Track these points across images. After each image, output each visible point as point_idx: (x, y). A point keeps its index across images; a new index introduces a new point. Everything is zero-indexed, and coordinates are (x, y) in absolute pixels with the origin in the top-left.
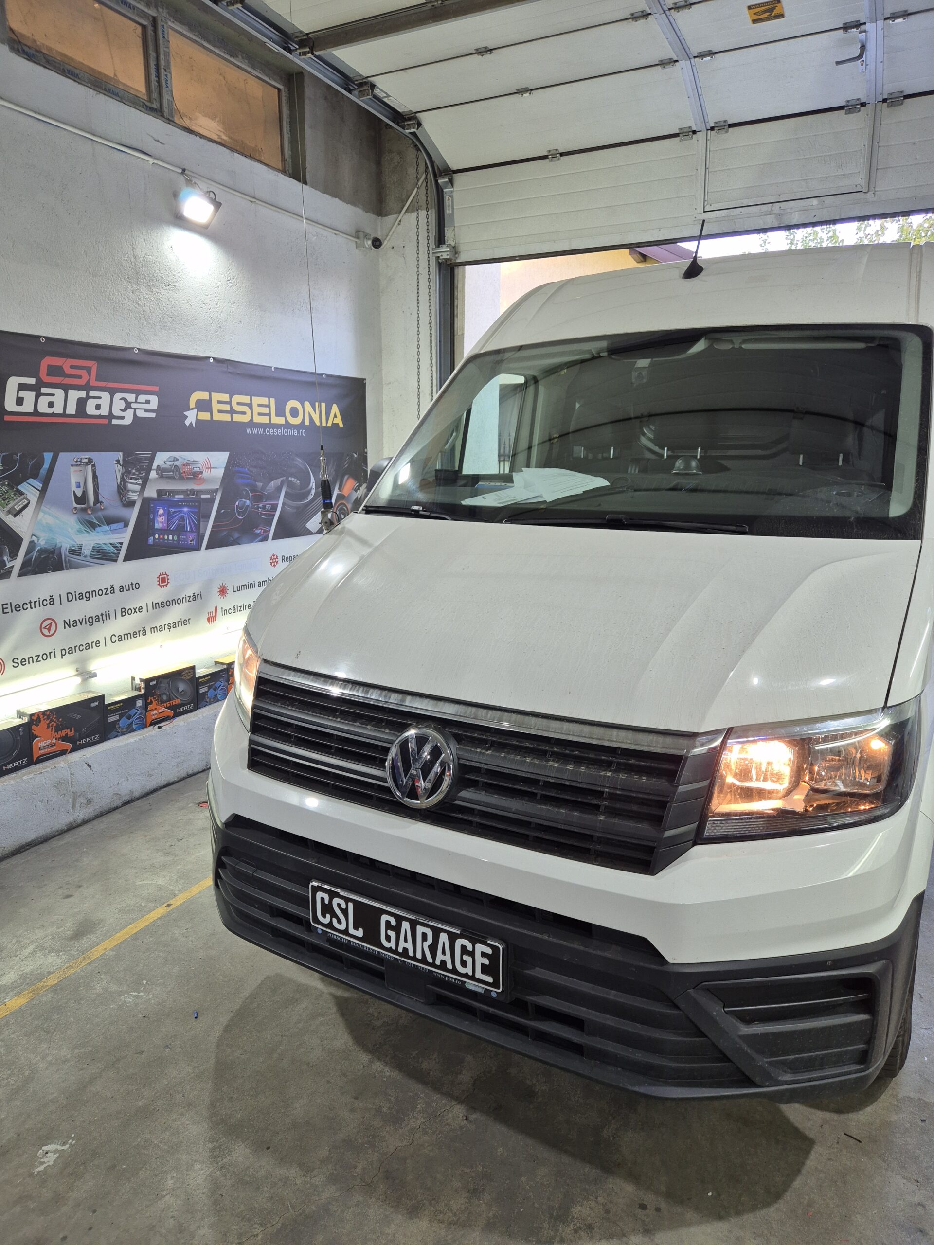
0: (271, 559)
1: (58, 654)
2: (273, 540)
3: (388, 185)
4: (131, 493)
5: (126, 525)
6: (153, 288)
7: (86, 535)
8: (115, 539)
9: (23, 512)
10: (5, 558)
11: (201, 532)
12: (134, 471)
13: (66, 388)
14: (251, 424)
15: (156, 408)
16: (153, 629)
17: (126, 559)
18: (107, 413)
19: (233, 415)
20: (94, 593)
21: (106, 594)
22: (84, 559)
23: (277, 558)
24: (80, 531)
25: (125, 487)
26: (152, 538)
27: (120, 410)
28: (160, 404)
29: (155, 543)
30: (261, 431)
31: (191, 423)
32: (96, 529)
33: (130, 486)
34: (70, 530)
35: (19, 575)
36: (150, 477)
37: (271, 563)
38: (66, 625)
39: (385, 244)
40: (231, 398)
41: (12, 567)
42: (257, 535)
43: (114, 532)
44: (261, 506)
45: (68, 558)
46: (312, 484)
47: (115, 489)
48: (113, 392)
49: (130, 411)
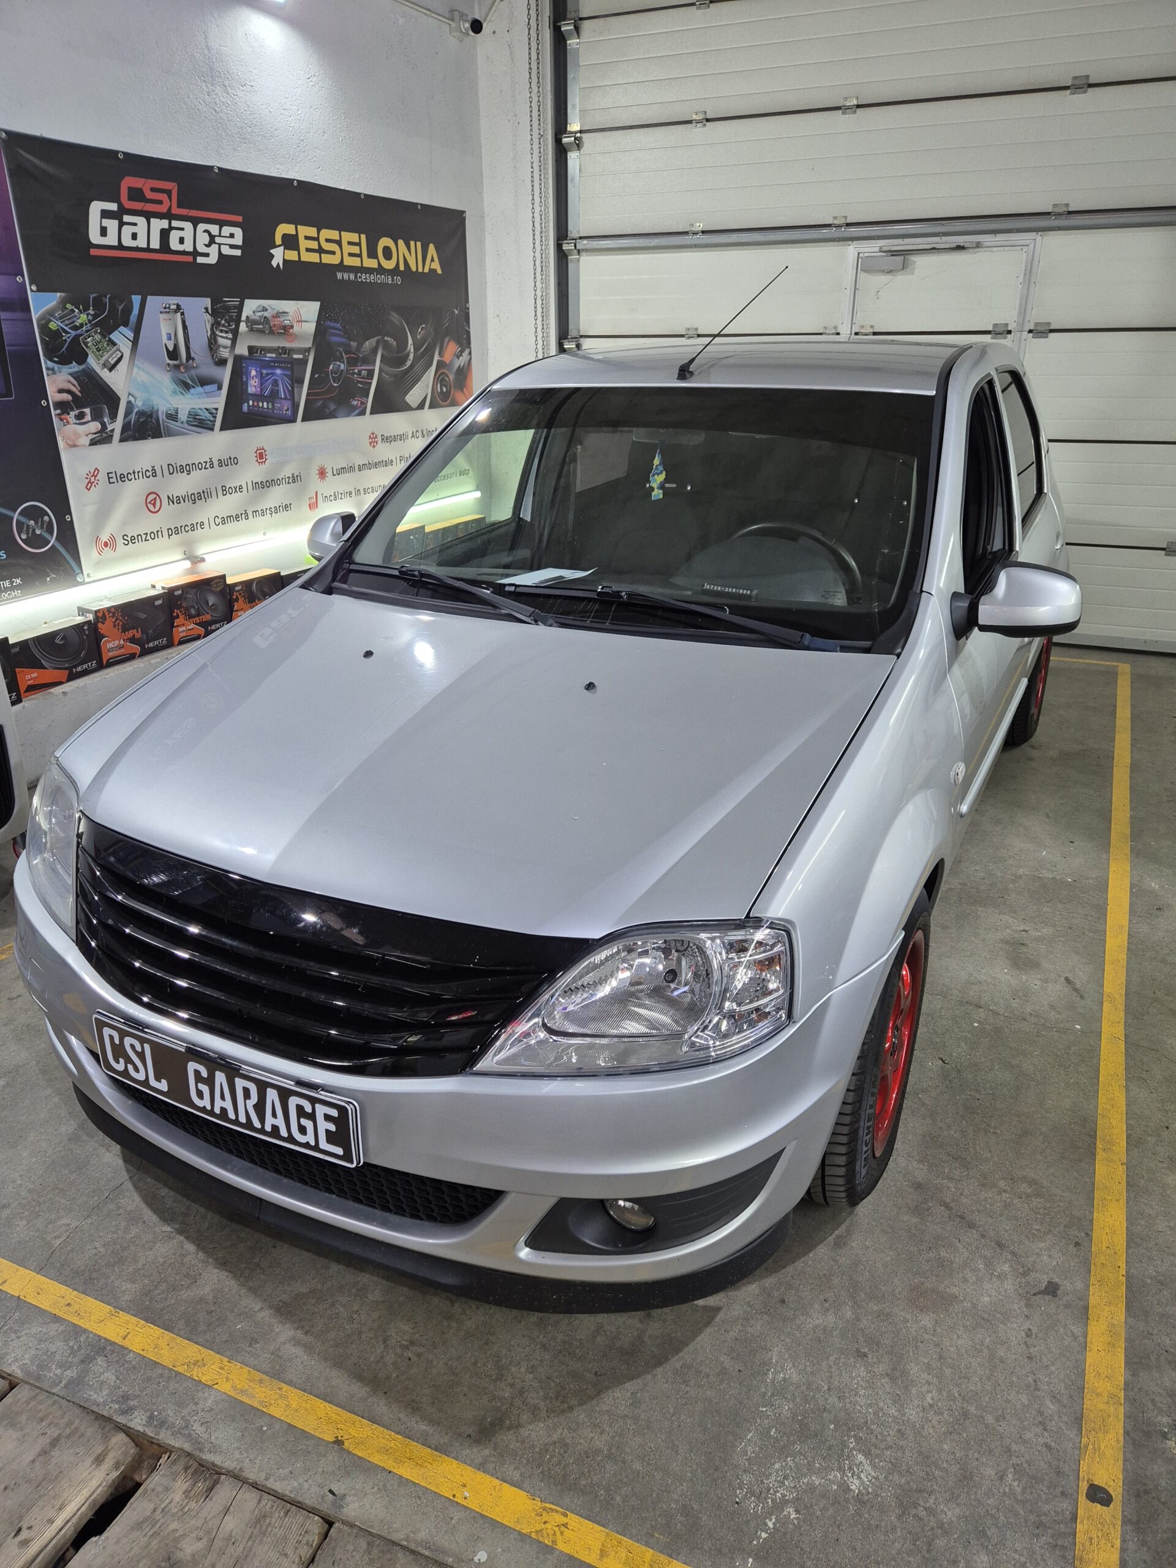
0: (370, 437)
1: (165, 534)
2: (372, 413)
4: (222, 349)
5: (220, 388)
7: (182, 397)
8: (211, 403)
9: (118, 366)
10: (106, 420)
11: (296, 400)
12: (223, 322)
13: (148, 216)
14: (341, 267)
15: (240, 243)
16: (255, 512)
17: (222, 429)
18: (191, 250)
19: (322, 255)
20: (194, 466)
21: (205, 468)
22: (180, 425)
23: (376, 437)
24: (174, 392)
25: (216, 341)
26: (246, 404)
27: (205, 245)
28: (245, 240)
29: (250, 413)
30: (352, 277)
32: (191, 390)
33: (221, 341)
34: (165, 390)
35: (121, 441)
36: (240, 331)
37: (370, 443)
38: (170, 502)
39: (486, 27)
41: (113, 431)
42: (354, 408)
43: (208, 394)
44: (356, 371)
45: (165, 424)
46: (410, 347)
47: (206, 344)
48: (195, 222)
49: (215, 247)
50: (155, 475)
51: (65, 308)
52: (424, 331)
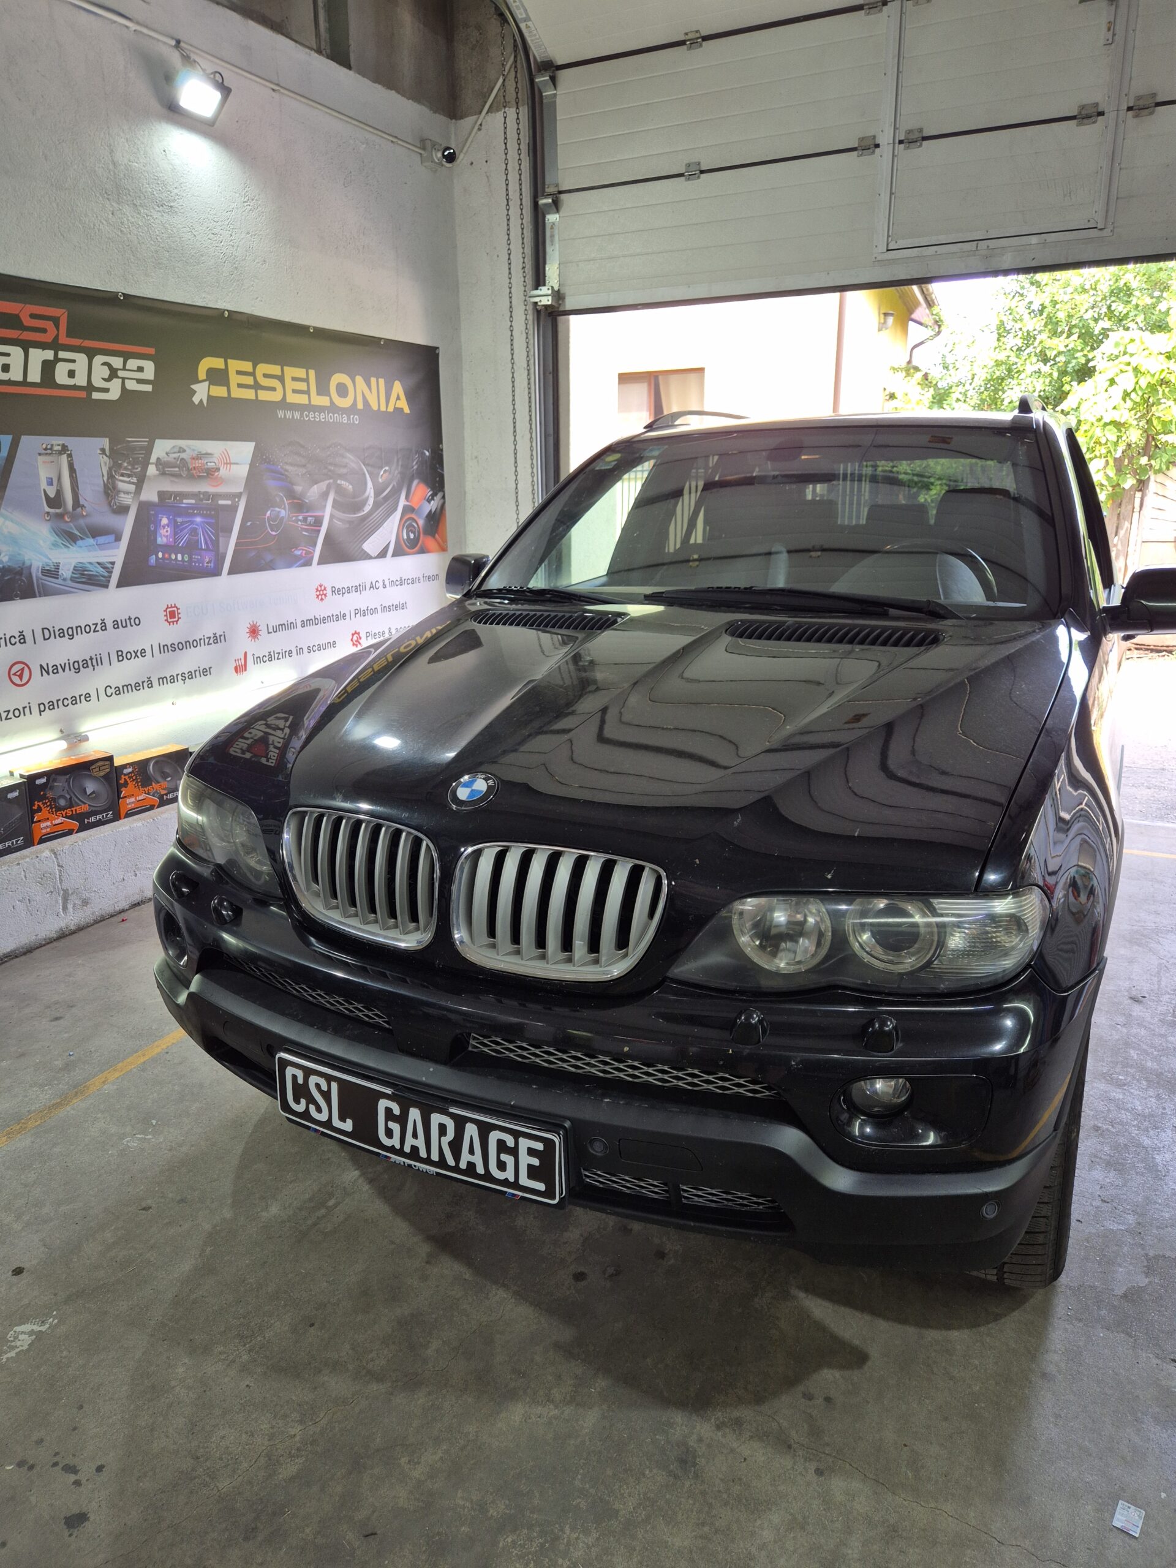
0: (317, 590)
1: (35, 710)
2: (318, 564)
3: (463, 75)
4: (122, 495)
5: (118, 538)
6: (140, 208)
7: (66, 550)
8: (104, 556)
11: (221, 550)
12: (125, 464)
13: (26, 346)
14: (283, 404)
15: (151, 377)
16: (162, 680)
17: (121, 584)
18: (85, 384)
19: (259, 391)
20: (79, 629)
21: (94, 631)
22: (62, 583)
23: (325, 589)
24: (55, 545)
25: (115, 487)
26: (154, 557)
27: (104, 379)
28: (157, 374)
29: (159, 564)
30: (297, 415)
31: (201, 401)
32: (78, 542)
33: (121, 486)
34: (41, 542)
36: (148, 474)
37: (318, 596)
38: (43, 671)
39: (461, 158)
40: (254, 367)
42: (297, 558)
43: (101, 547)
44: (301, 518)
45: (40, 581)
46: (370, 491)
47: (101, 489)
48: (91, 354)
49: (117, 382)
50: (23, 639)
52: (387, 474)
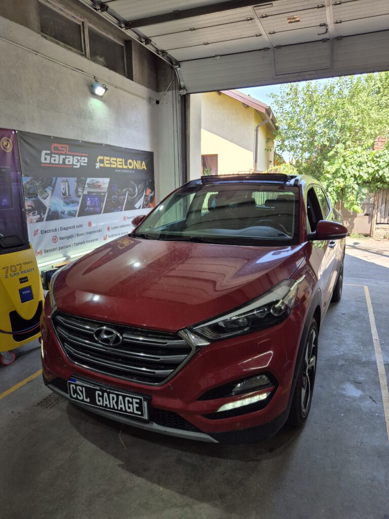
1: (58, 249)
2: (124, 211)
4: (79, 193)
5: (78, 204)
6: (85, 119)
7: (66, 207)
8: (75, 208)
9: (47, 198)
10: (42, 214)
11: (102, 207)
12: (80, 184)
14: (117, 168)
16: (87, 242)
17: (79, 216)
18: (72, 164)
19: (111, 165)
20: (69, 228)
21: (72, 228)
22: (65, 215)
23: (125, 217)
24: (64, 205)
26: (86, 208)
27: (76, 163)
28: (88, 161)
30: (120, 171)
32: (69, 205)
33: (79, 190)
34: (61, 205)
35: (46, 221)
36: (85, 187)
37: (123, 220)
38: (60, 239)
39: (160, 102)
41: (44, 217)
42: (119, 209)
43: (74, 206)
44: (120, 198)
45: (60, 215)
46: (137, 190)
47: (74, 191)
48: (73, 156)
49: (79, 163)
50: (56, 231)
51: (32, 181)
52: (141, 186)
